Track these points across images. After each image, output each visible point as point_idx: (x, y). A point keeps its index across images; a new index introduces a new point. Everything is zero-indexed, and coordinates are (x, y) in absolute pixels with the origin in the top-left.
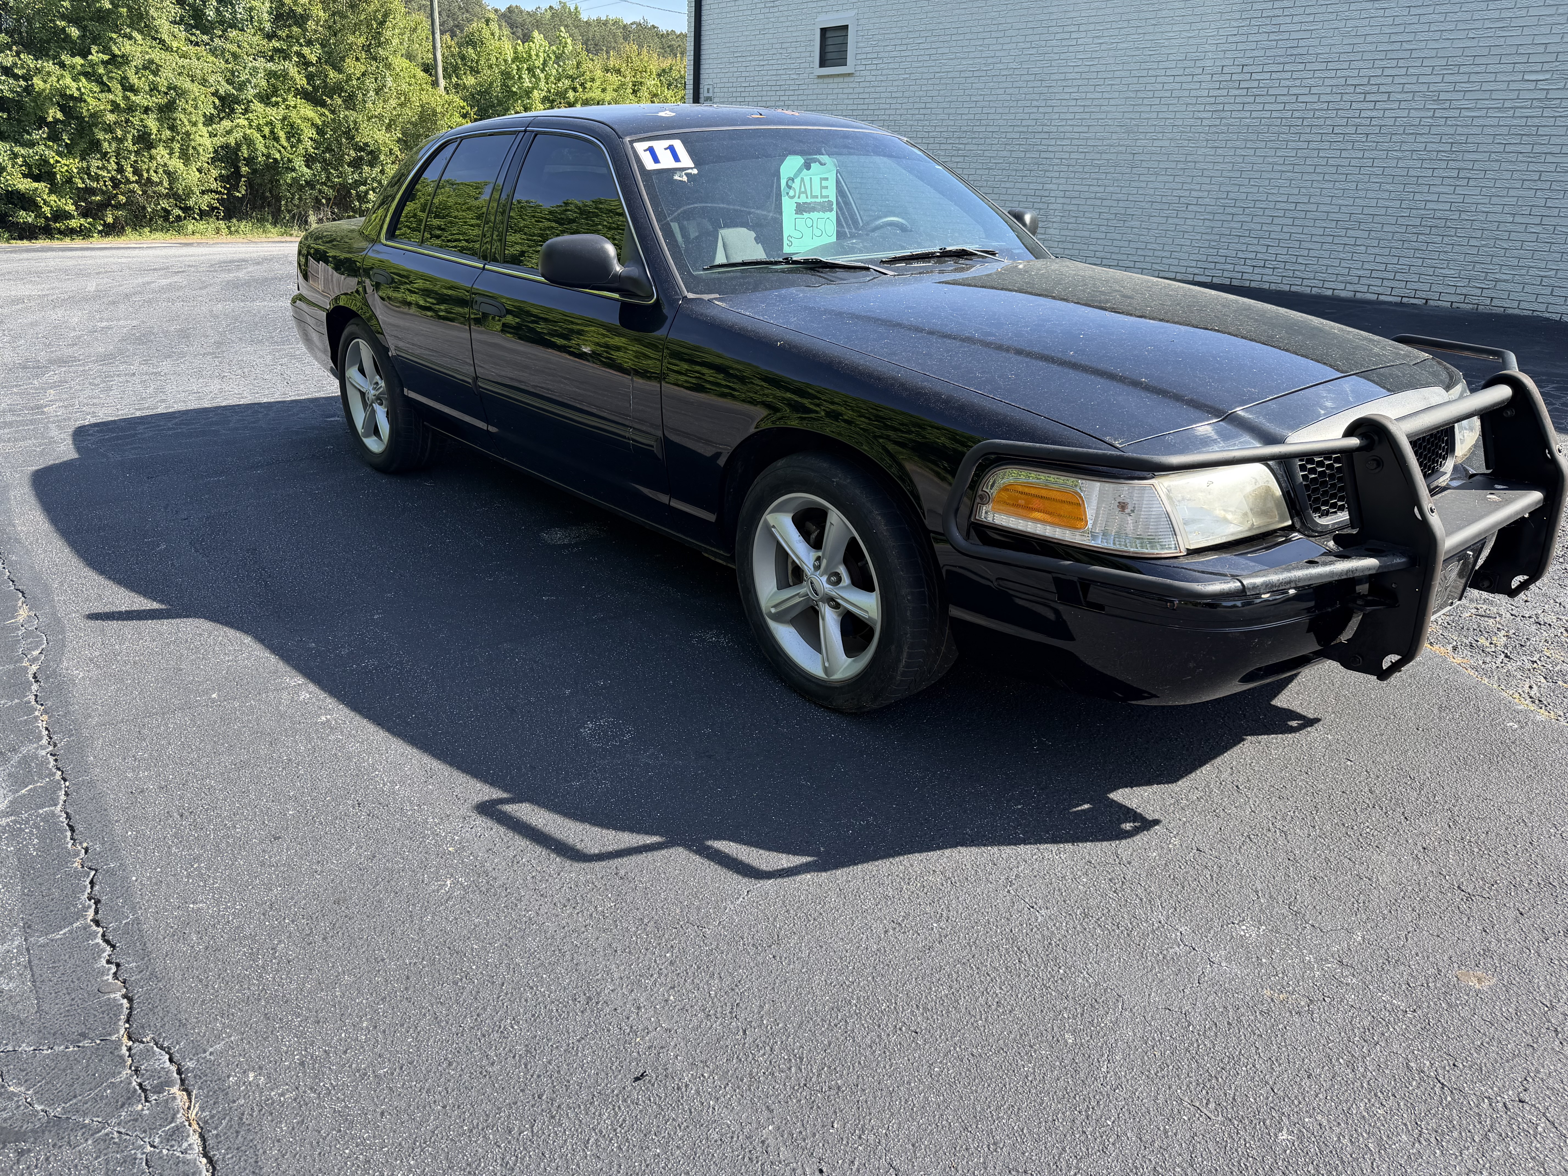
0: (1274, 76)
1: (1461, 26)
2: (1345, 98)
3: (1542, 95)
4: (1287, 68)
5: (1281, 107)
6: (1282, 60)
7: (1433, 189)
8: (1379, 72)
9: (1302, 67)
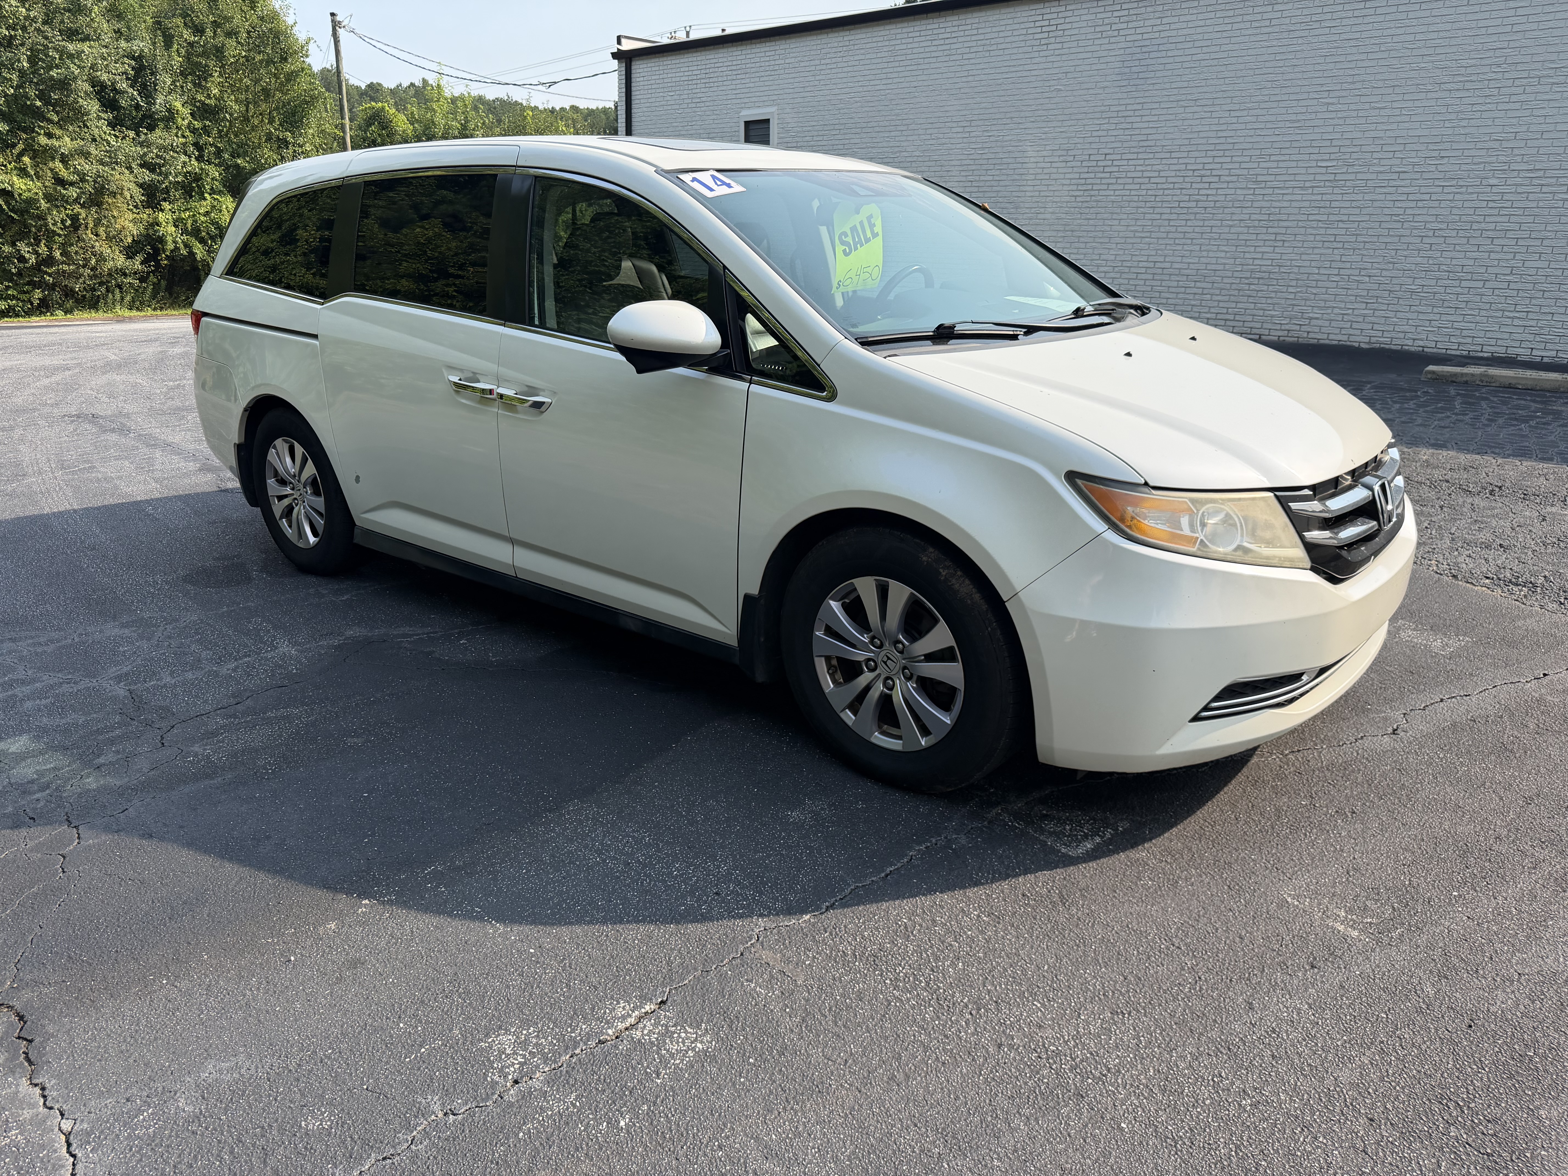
0: (1131, 162)
1: (1269, 125)
2: (1187, 179)
3: (1332, 177)
4: (1140, 156)
5: (1138, 187)
6: (1136, 150)
7: (1258, 249)
8: (1211, 160)
9: (1151, 156)
